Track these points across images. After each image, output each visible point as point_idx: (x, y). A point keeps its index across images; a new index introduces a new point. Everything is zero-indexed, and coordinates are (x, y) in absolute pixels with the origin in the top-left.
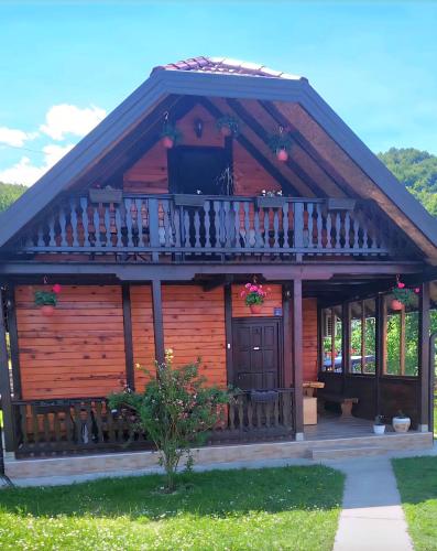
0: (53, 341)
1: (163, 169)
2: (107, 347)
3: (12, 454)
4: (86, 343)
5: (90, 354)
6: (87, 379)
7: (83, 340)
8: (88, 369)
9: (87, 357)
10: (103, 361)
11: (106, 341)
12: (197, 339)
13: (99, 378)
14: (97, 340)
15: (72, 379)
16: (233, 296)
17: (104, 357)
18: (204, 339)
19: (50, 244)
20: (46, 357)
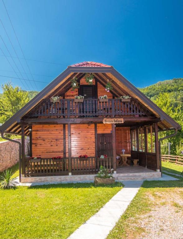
0: (42, 141)
1: (77, 91)
2: (58, 143)
3: (24, 175)
4: (52, 141)
5: (53, 145)
6: (51, 152)
7: (51, 140)
8: (52, 149)
9: (52, 146)
10: (57, 147)
11: (58, 141)
12: (86, 140)
13: (55, 152)
14: (55, 141)
15: (47, 152)
16: (98, 127)
17: (57, 145)
18: (88, 140)
19: (39, 114)
20: (40, 146)
